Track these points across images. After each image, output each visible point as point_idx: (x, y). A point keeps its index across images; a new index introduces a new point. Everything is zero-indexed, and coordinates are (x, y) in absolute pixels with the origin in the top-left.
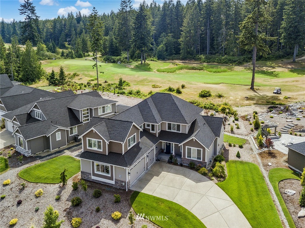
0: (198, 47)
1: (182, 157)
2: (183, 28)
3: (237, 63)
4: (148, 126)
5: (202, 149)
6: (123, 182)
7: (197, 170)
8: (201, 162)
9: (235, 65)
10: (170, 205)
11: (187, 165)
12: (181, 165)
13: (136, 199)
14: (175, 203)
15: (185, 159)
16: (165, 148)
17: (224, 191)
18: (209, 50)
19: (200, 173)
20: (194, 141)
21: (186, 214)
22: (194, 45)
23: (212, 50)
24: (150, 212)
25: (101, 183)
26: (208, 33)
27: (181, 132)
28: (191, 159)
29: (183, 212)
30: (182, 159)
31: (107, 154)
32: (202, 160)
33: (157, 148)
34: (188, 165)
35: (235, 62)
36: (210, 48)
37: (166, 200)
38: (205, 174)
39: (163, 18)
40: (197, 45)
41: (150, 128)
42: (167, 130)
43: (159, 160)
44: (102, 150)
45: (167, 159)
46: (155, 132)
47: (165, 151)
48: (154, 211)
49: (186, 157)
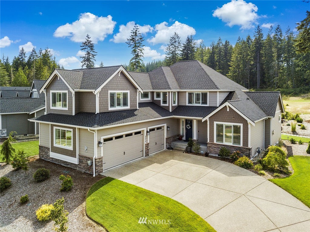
0: (247, 81)
1: (208, 141)
2: (231, 63)
3: (292, 95)
4: (158, 95)
5: (241, 125)
6: (89, 159)
7: (233, 160)
8: (240, 147)
9: (290, 96)
10: (163, 204)
11: (217, 156)
12: (207, 155)
13: (101, 188)
14: (175, 201)
15: (213, 145)
16: (184, 134)
17: (289, 193)
18: (259, 85)
19: (237, 165)
20: (228, 110)
21: (194, 224)
22: (243, 79)
23: (262, 85)
24: (115, 212)
25: (62, 164)
26: (258, 67)
27: (208, 105)
28: (224, 144)
29: (186, 219)
30: (208, 145)
31: (74, 114)
32: (241, 145)
33: (169, 128)
34: (219, 155)
35: (290, 93)
36: (260, 83)
37: (158, 195)
38: (247, 166)
39: (211, 56)
40: (247, 80)
41: (161, 99)
42: (187, 104)
43: (172, 149)
44: (66, 109)
45: (185, 147)
46: (167, 105)
47: (184, 138)
48: (123, 212)
49: (215, 142)
